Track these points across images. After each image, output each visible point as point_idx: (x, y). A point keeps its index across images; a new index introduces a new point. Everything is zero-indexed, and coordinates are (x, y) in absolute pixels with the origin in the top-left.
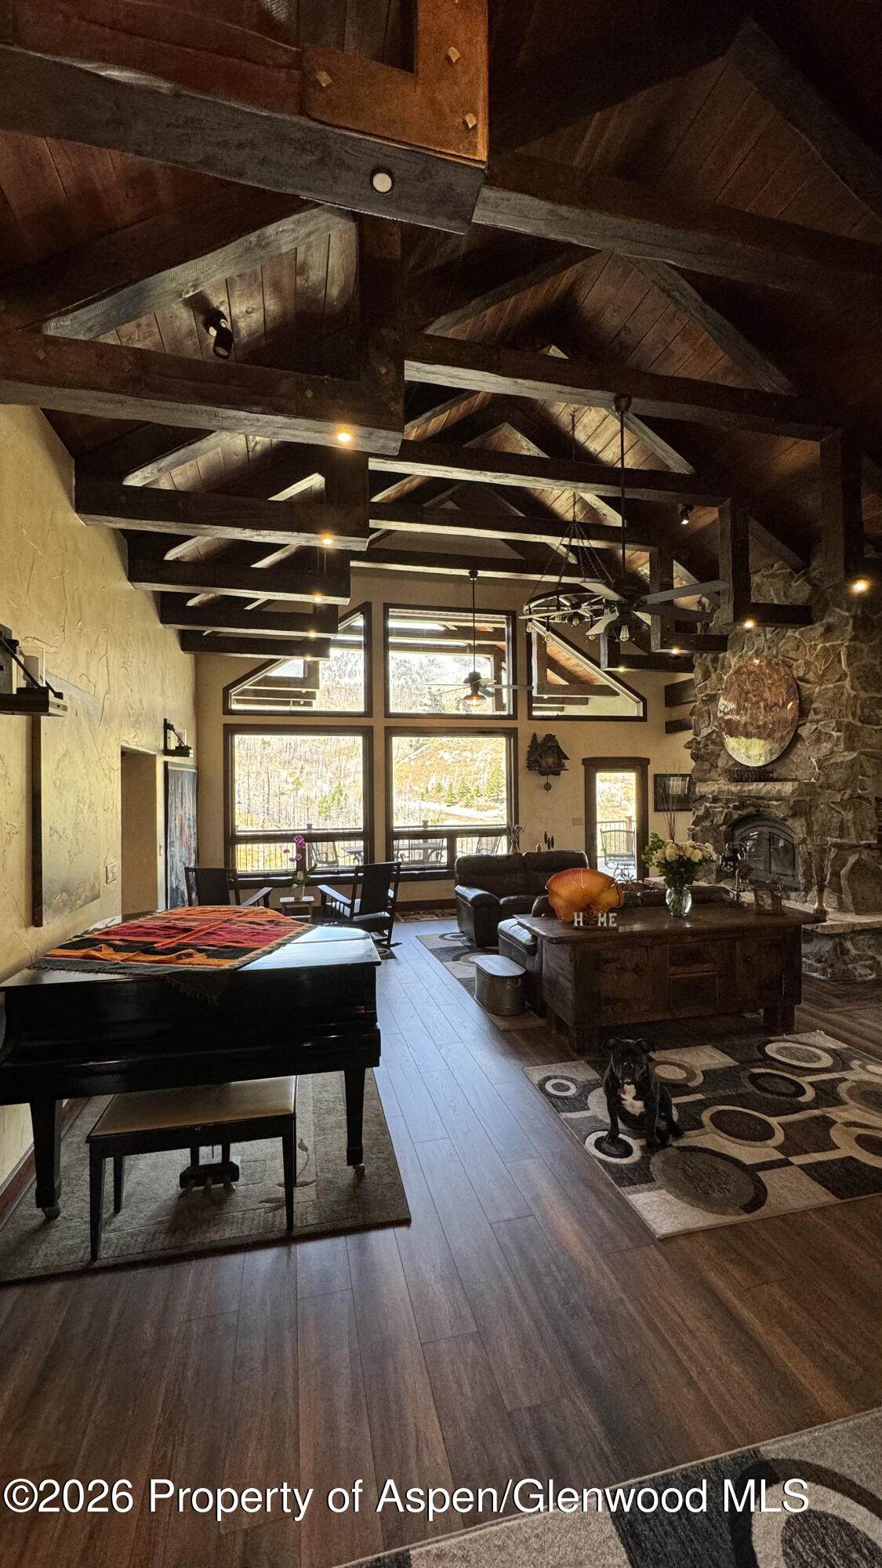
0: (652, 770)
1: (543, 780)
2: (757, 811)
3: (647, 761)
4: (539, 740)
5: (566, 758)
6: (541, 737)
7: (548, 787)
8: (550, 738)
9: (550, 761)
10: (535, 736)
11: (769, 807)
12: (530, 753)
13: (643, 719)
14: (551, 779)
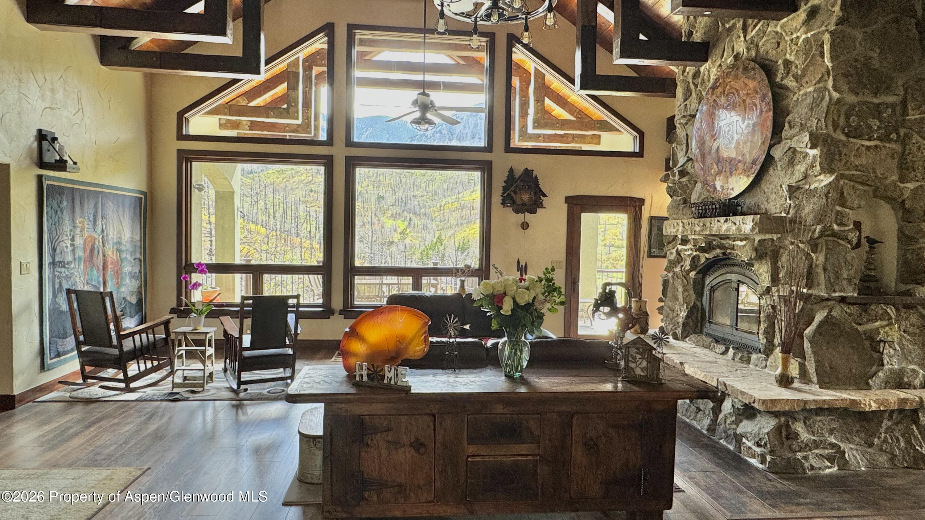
0: (646, 213)
1: (520, 218)
2: (724, 254)
3: (642, 201)
4: (517, 174)
5: (545, 196)
6: (519, 170)
7: (525, 226)
8: (528, 173)
9: (526, 197)
10: (511, 170)
11: (733, 249)
12: (505, 189)
13: (640, 154)
14: (529, 217)
